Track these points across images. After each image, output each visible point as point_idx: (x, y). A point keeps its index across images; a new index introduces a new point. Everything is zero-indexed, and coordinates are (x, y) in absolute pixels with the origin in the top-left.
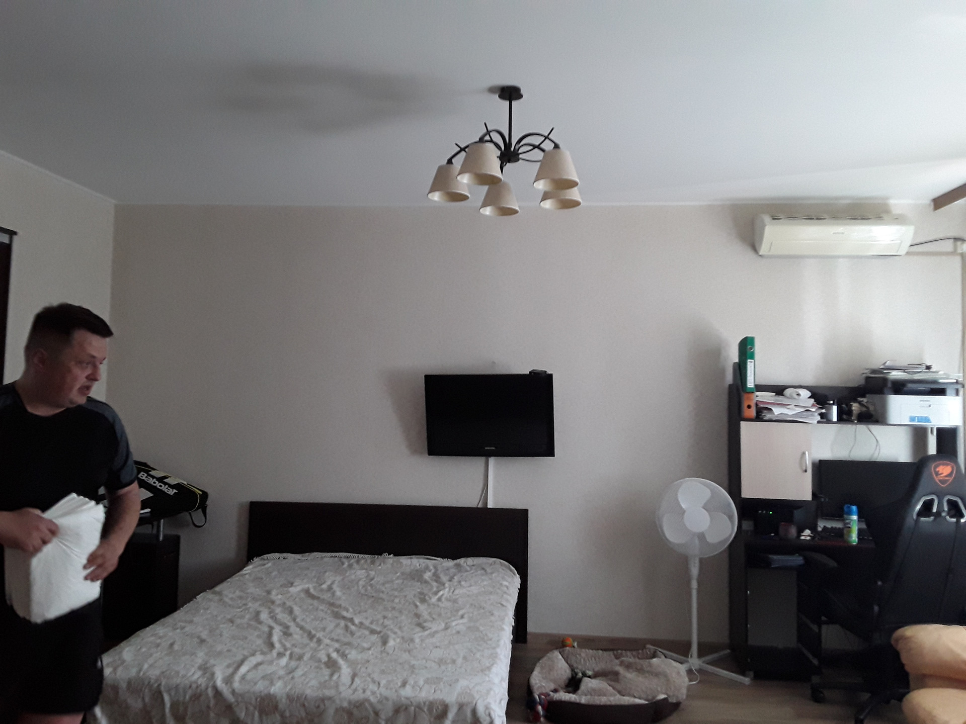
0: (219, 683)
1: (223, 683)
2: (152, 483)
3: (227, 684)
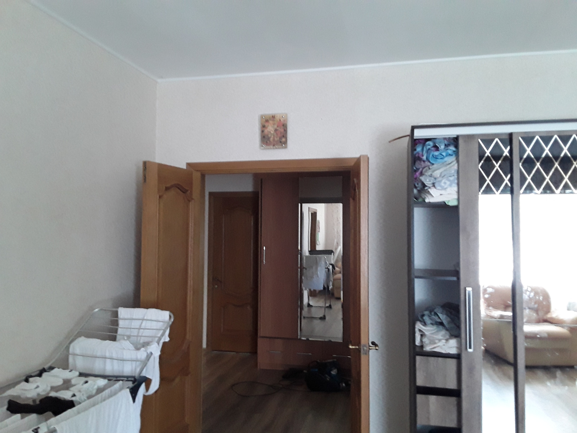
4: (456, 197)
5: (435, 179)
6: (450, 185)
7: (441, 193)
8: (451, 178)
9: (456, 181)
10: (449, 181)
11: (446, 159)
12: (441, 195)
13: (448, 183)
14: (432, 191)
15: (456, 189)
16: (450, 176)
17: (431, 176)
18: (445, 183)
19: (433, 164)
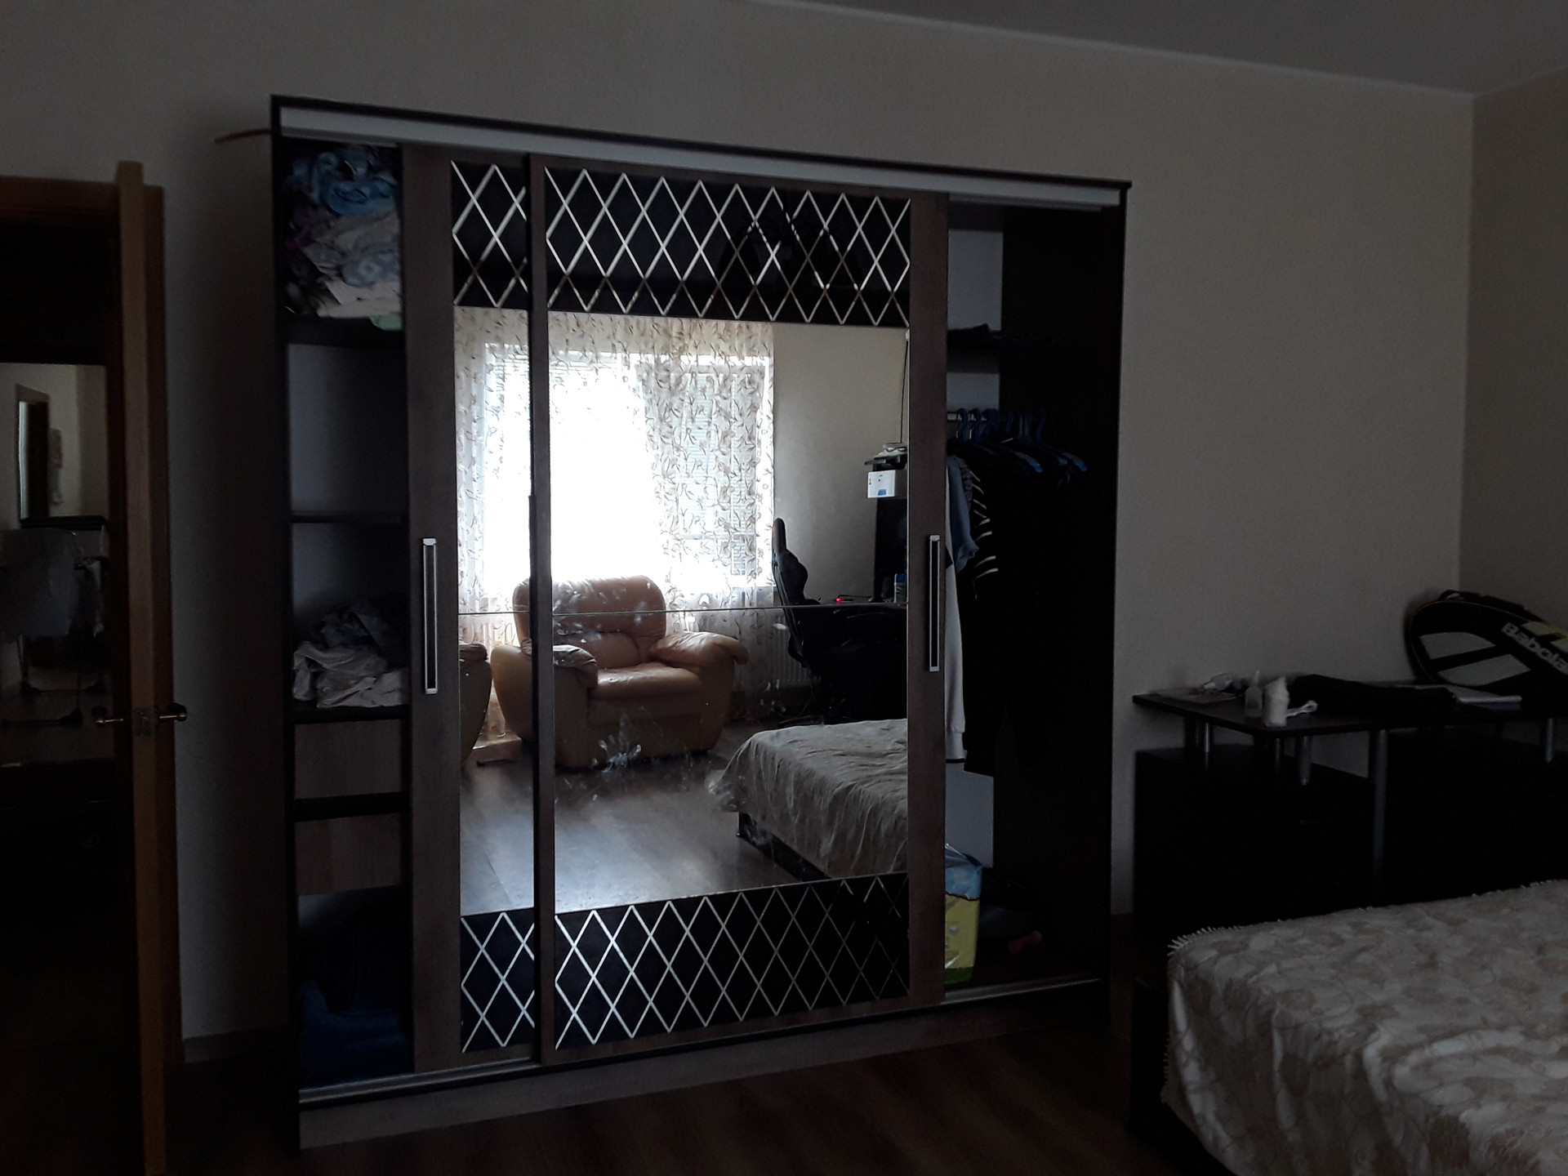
0: (1371, 1053)
1: (1380, 1055)
2: (1527, 646)
3: (1385, 1060)
4: (397, 307)
5: (343, 254)
6: (383, 275)
7: (360, 296)
8: (386, 258)
9: (397, 267)
10: (379, 263)
11: (371, 204)
12: (359, 299)
13: (377, 269)
14: (336, 288)
15: (396, 286)
16: (383, 253)
17: (332, 246)
18: (369, 269)
19: (338, 216)
